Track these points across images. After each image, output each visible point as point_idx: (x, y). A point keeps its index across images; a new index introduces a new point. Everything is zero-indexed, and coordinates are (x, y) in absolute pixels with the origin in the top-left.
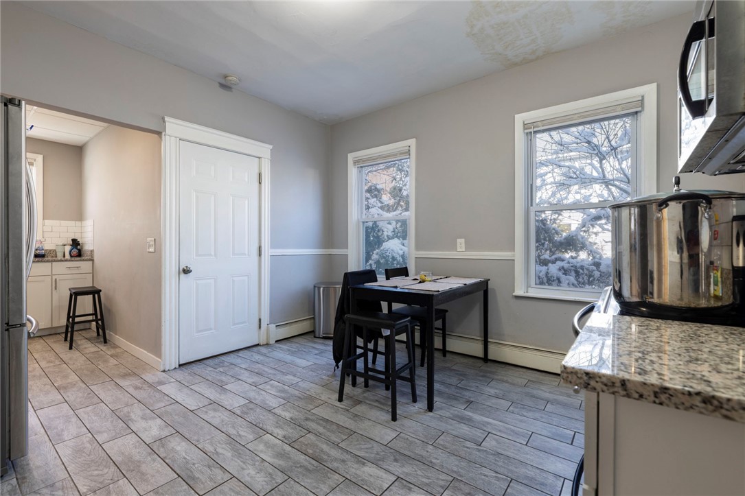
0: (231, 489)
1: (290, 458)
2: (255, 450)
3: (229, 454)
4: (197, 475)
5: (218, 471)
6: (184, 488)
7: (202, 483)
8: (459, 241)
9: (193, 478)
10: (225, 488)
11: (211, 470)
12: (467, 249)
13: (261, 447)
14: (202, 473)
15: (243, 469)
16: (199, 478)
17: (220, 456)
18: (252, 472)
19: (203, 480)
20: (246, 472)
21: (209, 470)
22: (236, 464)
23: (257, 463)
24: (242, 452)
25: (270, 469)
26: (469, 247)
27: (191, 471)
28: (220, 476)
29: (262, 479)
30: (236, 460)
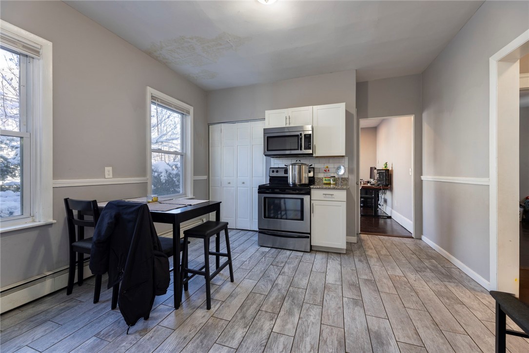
0: (329, 320)
1: (290, 309)
2: (294, 328)
3: (308, 339)
4: (336, 343)
5: (324, 334)
6: (348, 341)
7: (338, 335)
8: (107, 169)
9: (339, 342)
10: (330, 322)
11: (326, 339)
12: (114, 176)
13: (289, 326)
14: (332, 342)
15: (313, 323)
16: (337, 340)
17: (312, 343)
18: (312, 318)
19: (336, 336)
20: (314, 321)
21: (328, 340)
22: (312, 329)
23: (304, 320)
24: (301, 333)
25: (304, 312)
26: (115, 174)
27: (337, 349)
28: (326, 331)
29: (313, 311)
30: (309, 332)
